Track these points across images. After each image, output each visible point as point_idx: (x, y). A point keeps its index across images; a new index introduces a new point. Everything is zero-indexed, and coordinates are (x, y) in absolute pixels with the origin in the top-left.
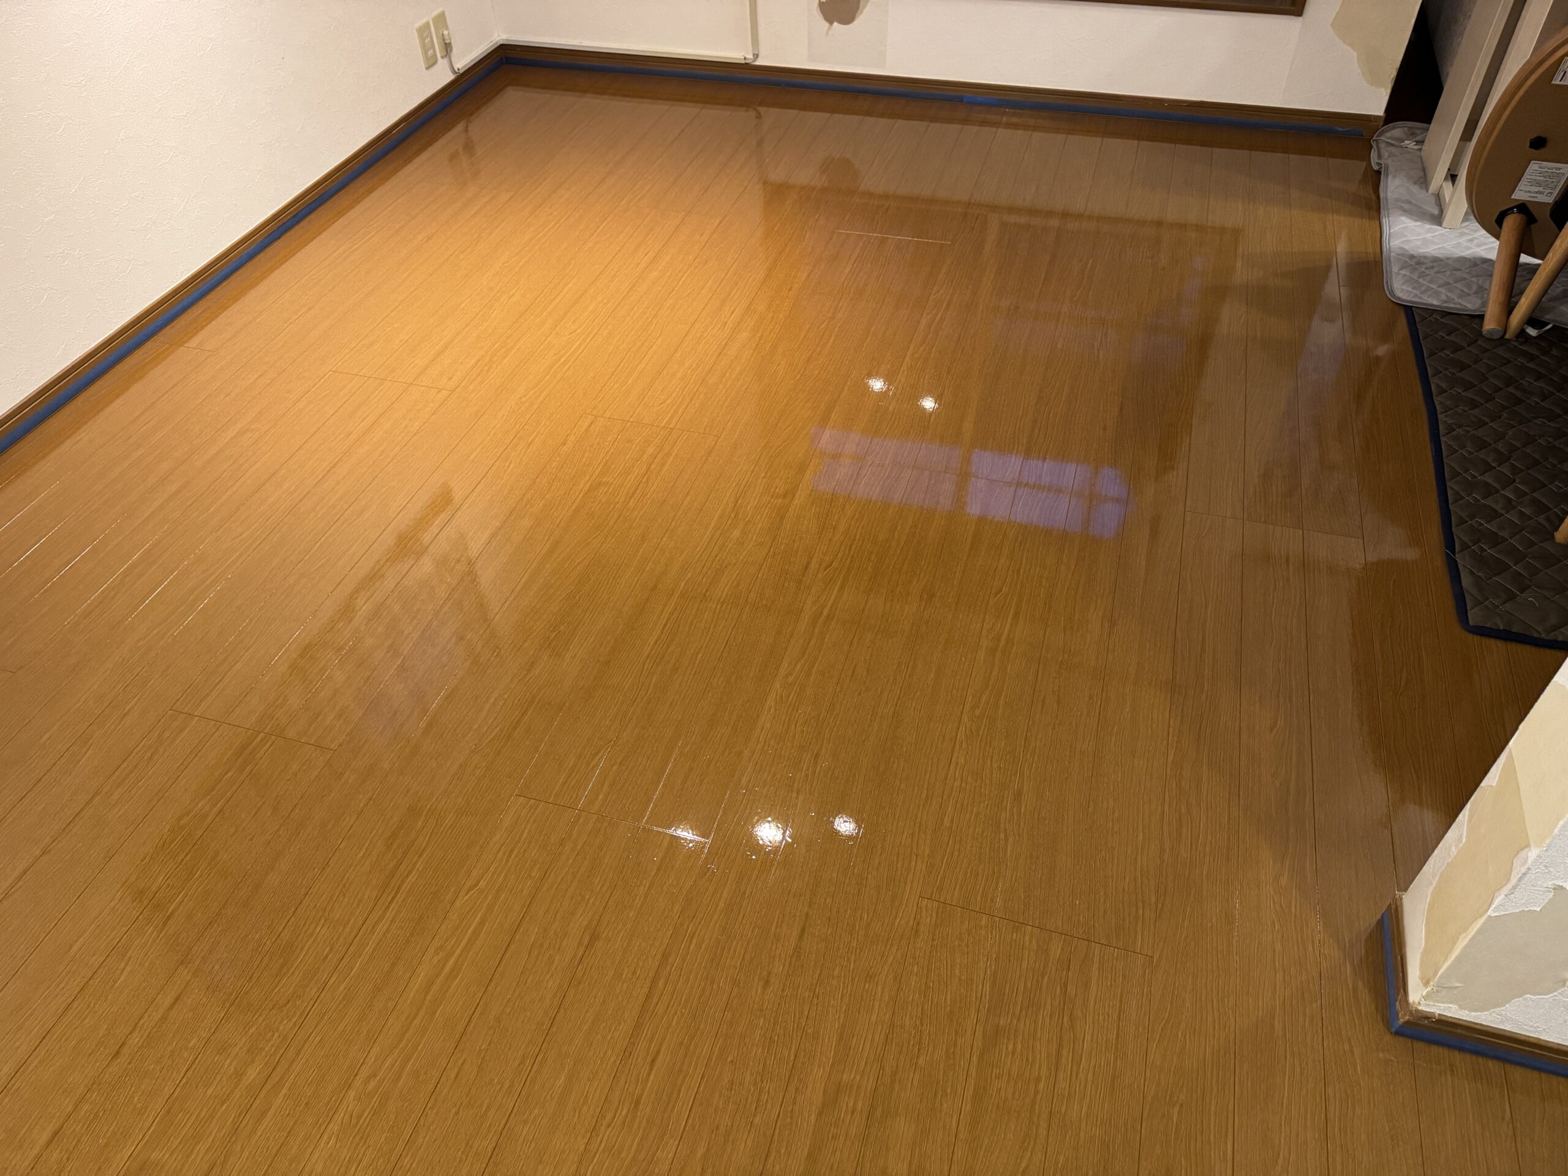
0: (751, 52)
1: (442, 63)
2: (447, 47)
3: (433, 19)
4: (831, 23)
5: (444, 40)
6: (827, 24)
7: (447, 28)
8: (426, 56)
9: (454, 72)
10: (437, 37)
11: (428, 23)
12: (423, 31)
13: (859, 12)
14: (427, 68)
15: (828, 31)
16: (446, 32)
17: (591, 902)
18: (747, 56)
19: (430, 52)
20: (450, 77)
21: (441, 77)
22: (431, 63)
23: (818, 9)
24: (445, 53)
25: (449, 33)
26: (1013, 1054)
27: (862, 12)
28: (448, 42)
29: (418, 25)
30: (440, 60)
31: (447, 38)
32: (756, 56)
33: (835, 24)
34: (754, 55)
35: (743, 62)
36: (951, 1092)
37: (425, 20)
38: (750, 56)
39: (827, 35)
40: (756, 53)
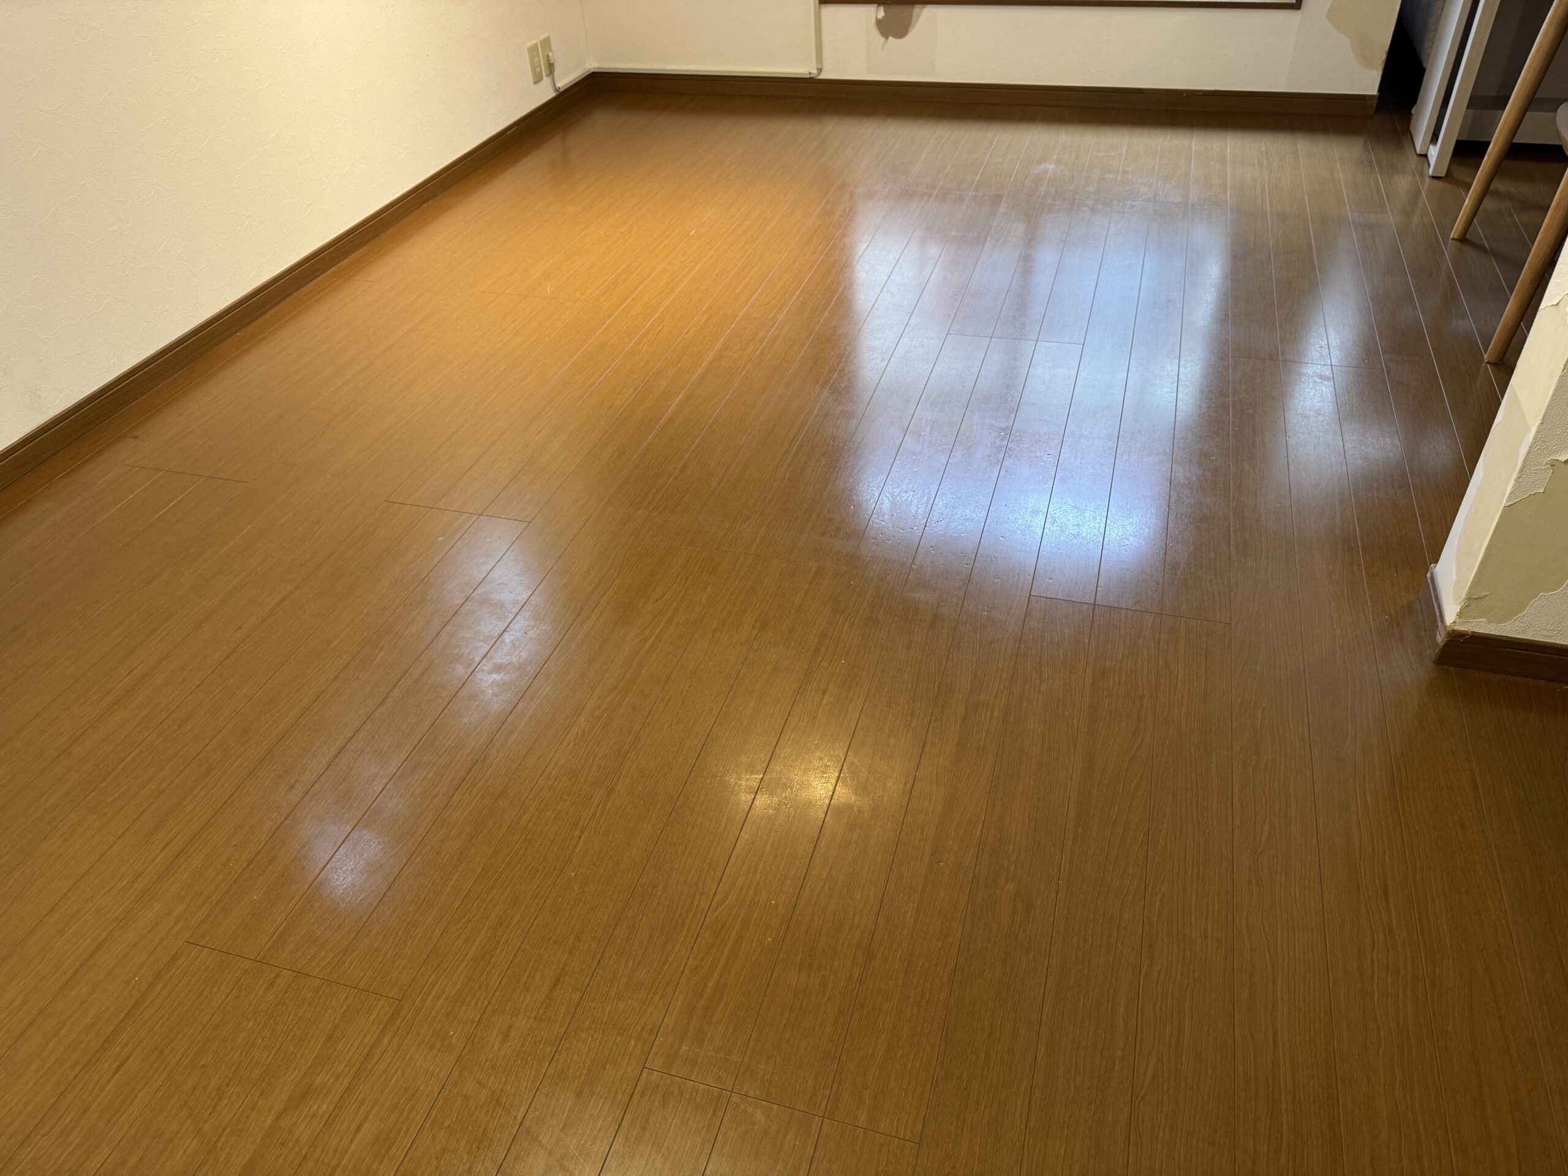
0: (815, 65)
1: (546, 80)
2: (551, 67)
3: (541, 43)
4: (887, 38)
5: (549, 60)
6: (883, 39)
7: (551, 50)
8: (535, 72)
9: (556, 90)
10: (543, 57)
11: (536, 45)
12: (533, 50)
13: (911, 27)
14: (535, 83)
15: (884, 45)
16: (550, 54)
17: (758, 605)
18: (812, 71)
19: (538, 70)
20: (550, 94)
21: (544, 94)
22: (538, 80)
23: (876, 27)
24: (548, 72)
25: (553, 55)
26: (1119, 683)
27: (914, 26)
28: (551, 62)
29: (529, 45)
30: (545, 78)
31: (551, 58)
32: (820, 70)
33: (891, 38)
34: (818, 69)
35: (808, 76)
36: (1070, 705)
37: (534, 42)
38: (814, 71)
39: (883, 48)
40: (820, 67)
